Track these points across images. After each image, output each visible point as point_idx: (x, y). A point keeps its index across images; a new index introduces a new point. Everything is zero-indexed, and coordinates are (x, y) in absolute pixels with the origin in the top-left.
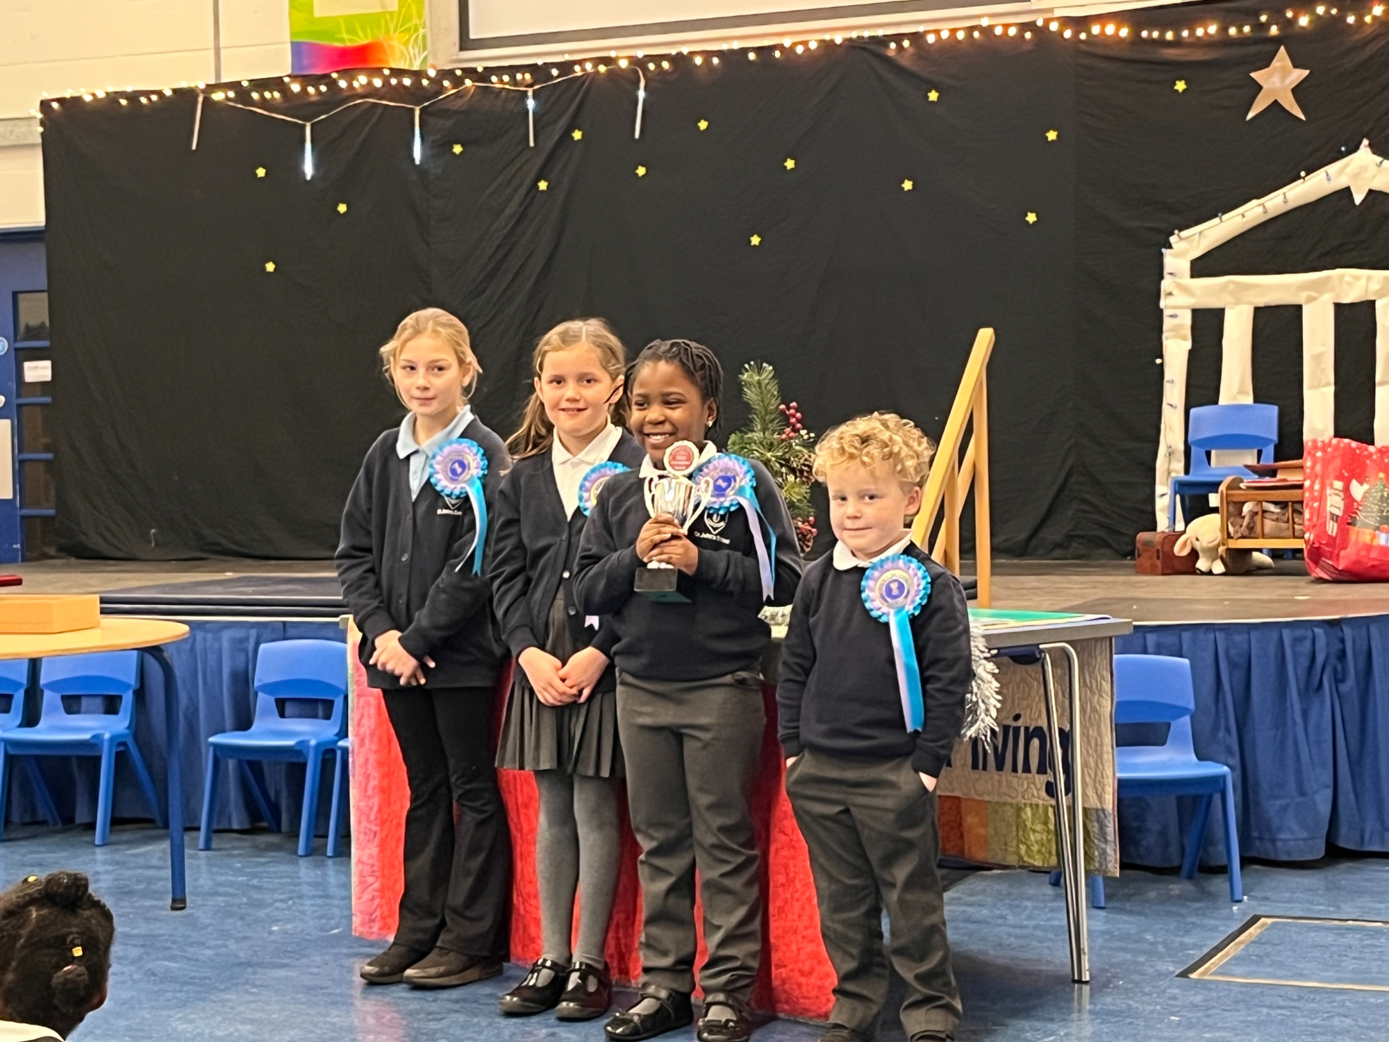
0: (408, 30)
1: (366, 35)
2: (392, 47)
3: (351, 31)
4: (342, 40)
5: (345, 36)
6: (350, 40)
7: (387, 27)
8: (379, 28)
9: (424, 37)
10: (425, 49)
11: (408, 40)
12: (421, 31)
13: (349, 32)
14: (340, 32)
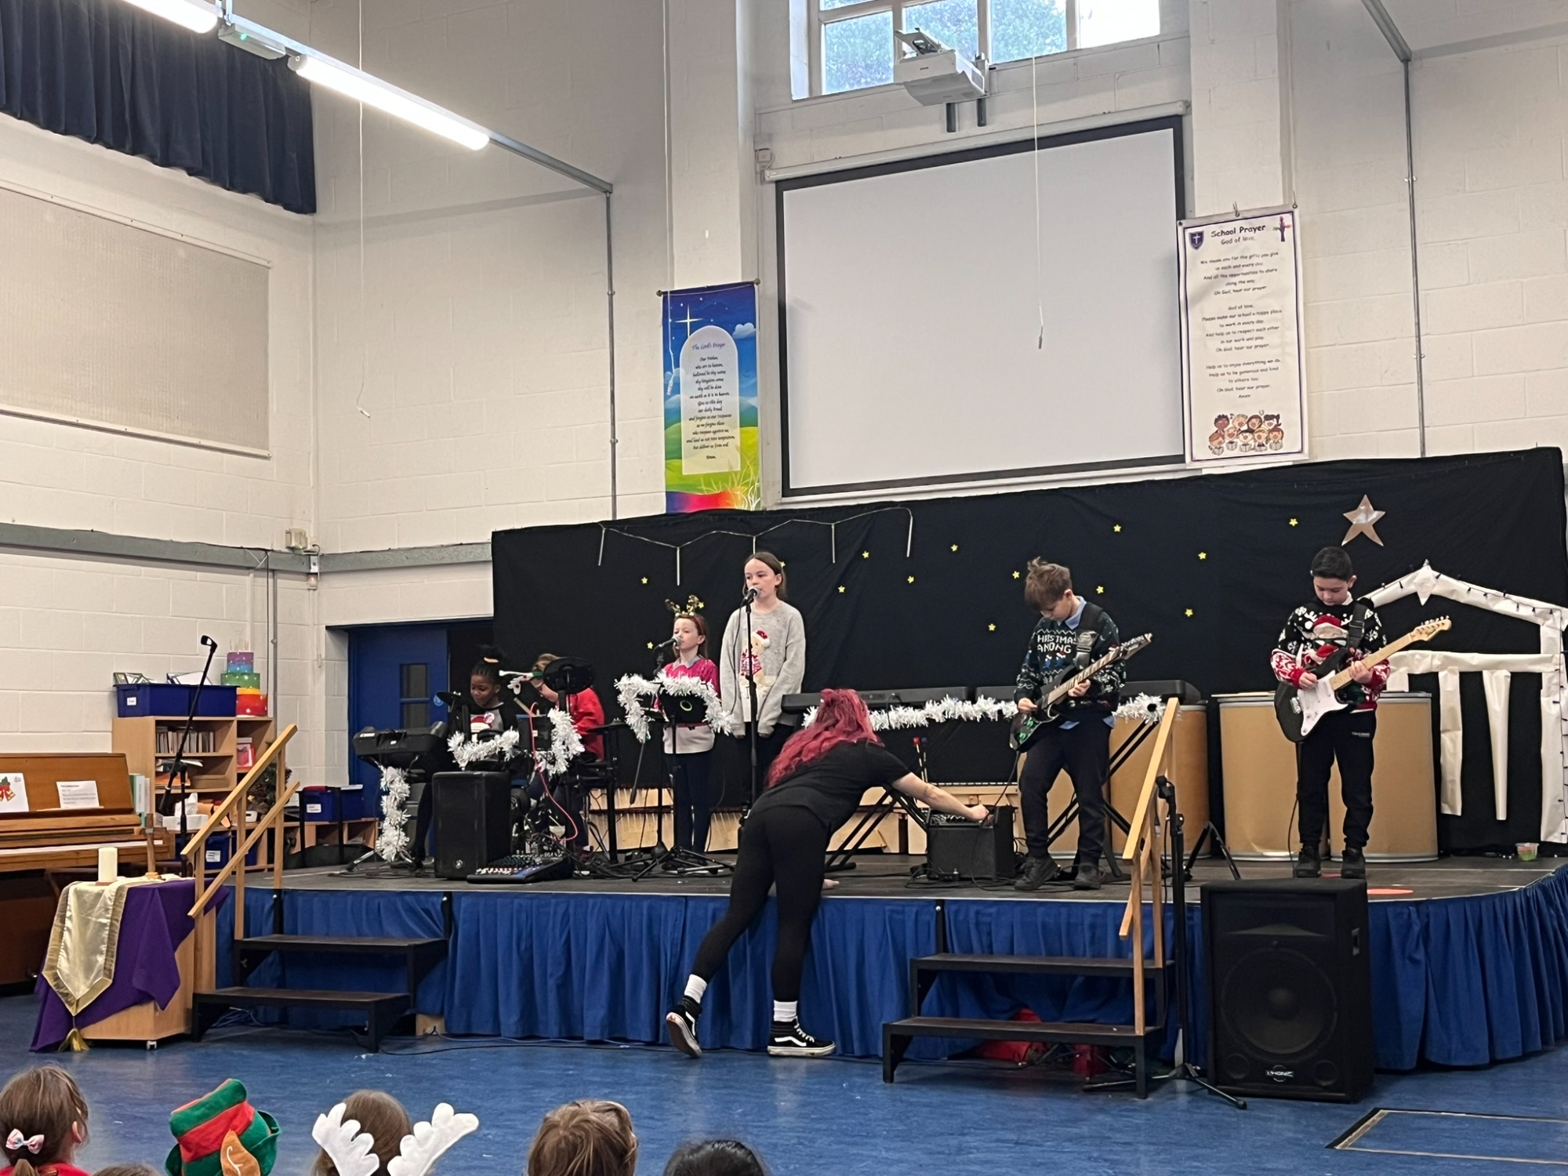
0: (748, 483)
1: (718, 489)
2: (736, 496)
3: (709, 484)
4: (702, 491)
5: (704, 488)
6: (707, 491)
7: (733, 483)
8: (727, 483)
9: (758, 489)
10: (759, 496)
11: (748, 490)
12: (757, 484)
13: (706, 485)
14: (701, 485)
